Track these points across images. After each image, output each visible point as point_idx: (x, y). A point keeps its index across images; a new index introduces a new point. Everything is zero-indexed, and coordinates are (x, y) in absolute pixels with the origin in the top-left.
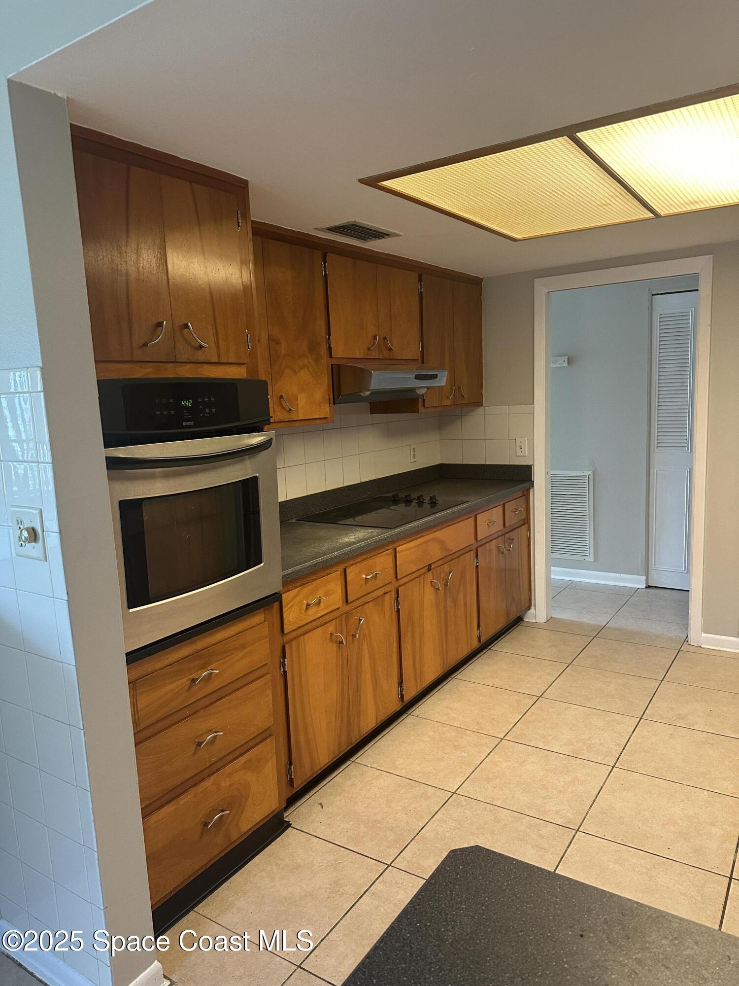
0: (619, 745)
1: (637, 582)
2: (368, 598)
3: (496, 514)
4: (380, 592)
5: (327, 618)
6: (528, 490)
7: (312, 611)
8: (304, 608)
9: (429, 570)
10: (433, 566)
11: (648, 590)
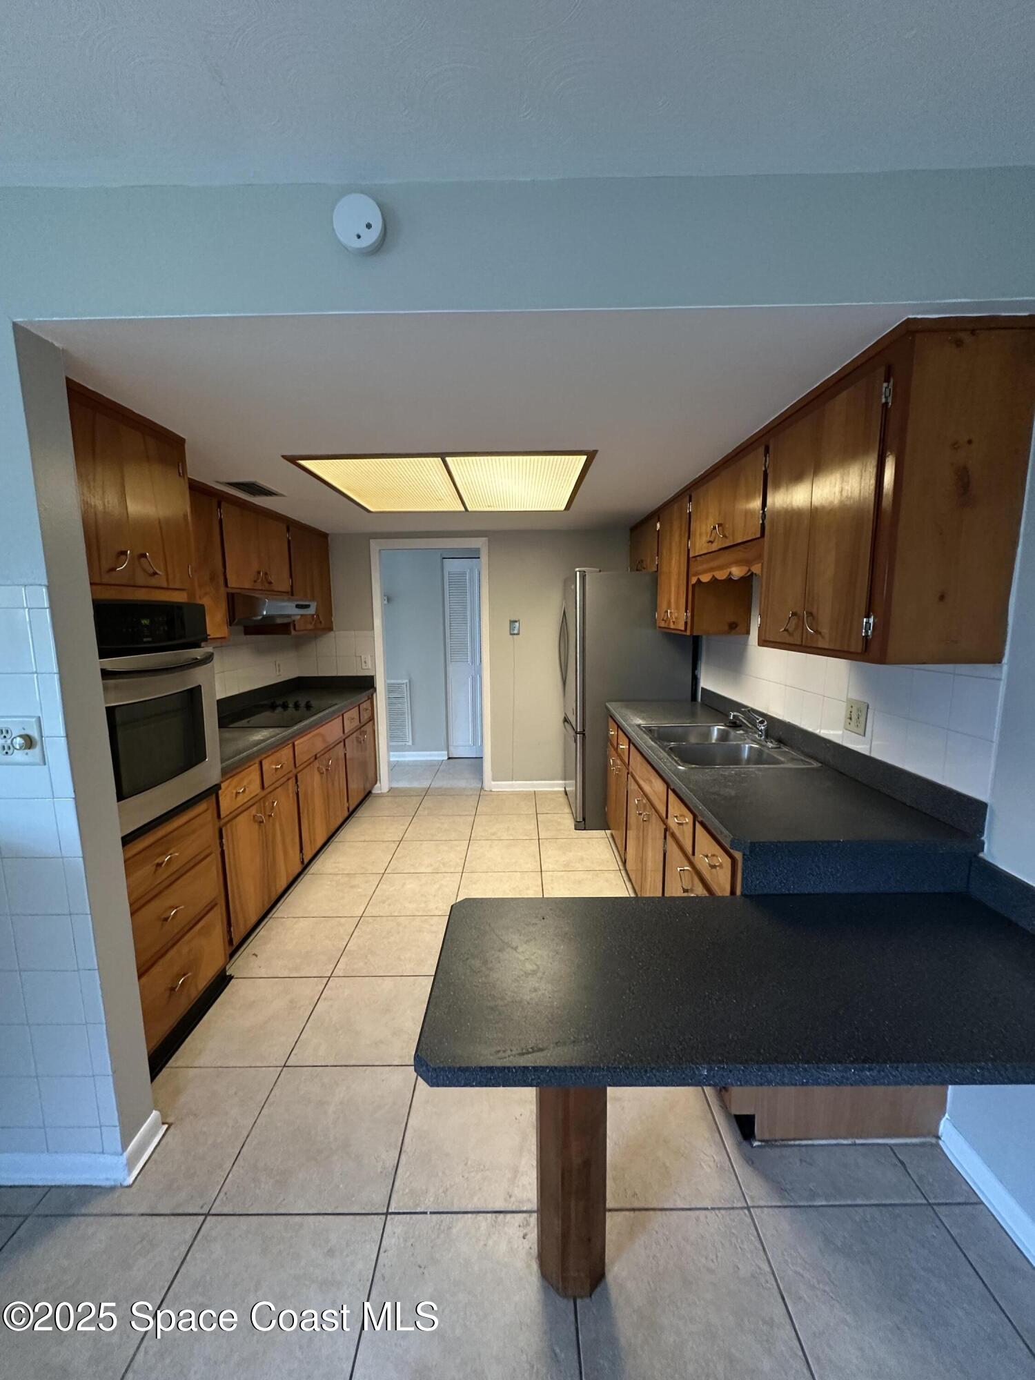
0: (462, 859)
1: (442, 756)
2: (277, 784)
3: (354, 713)
4: (285, 779)
5: (250, 803)
6: (372, 695)
7: (240, 797)
8: (234, 795)
9: (316, 759)
10: (318, 756)
11: (451, 760)
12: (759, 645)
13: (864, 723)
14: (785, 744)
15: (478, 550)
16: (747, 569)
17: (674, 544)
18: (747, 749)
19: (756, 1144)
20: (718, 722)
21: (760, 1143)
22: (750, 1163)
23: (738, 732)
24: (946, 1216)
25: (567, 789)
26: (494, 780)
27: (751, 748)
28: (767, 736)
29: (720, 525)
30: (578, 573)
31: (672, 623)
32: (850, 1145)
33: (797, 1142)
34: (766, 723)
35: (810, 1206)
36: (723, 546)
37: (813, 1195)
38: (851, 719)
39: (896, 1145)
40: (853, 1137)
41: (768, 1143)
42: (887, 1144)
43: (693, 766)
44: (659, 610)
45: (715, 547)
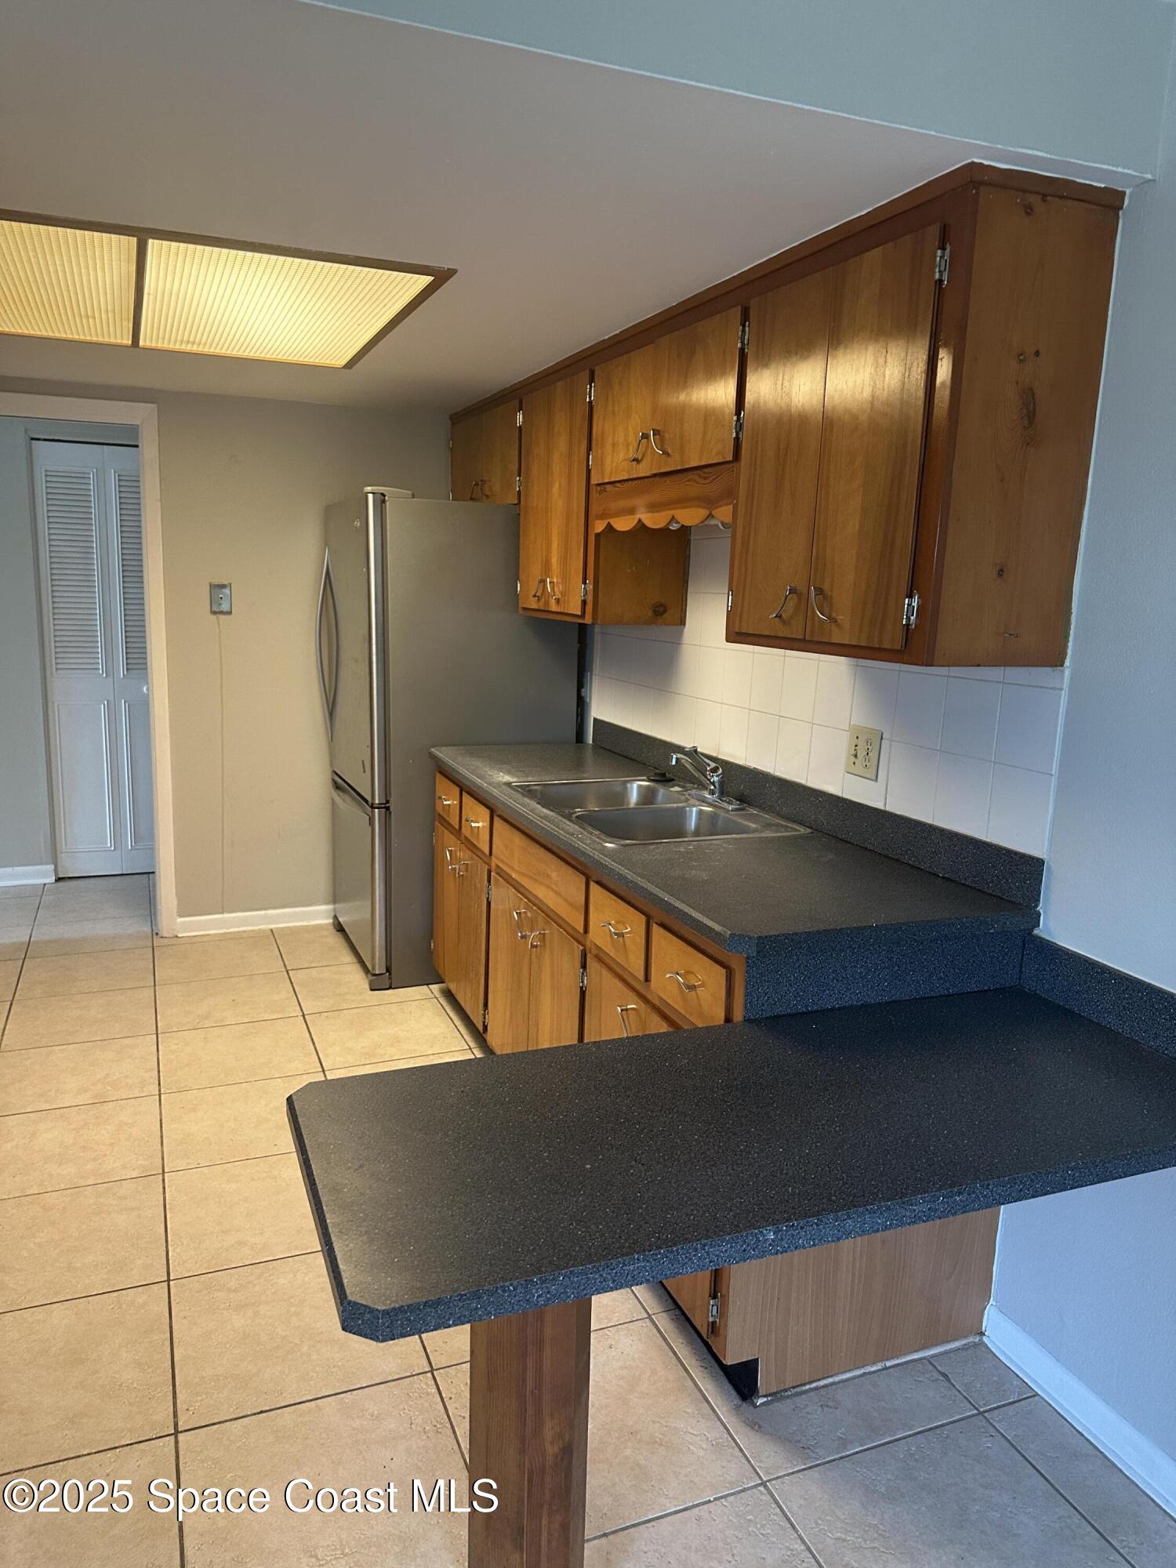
0: (151, 1068)
1: (40, 876)
11: (65, 883)
12: (728, 640)
13: (875, 763)
14: (750, 804)
15: (134, 430)
16: (708, 512)
17: (556, 456)
18: (694, 814)
19: (760, 1401)
20: (636, 774)
21: (765, 1399)
22: (756, 1427)
23: (672, 789)
24: (999, 1422)
25: (341, 919)
26: (181, 916)
27: (700, 812)
28: (722, 793)
29: (656, 432)
30: (370, 496)
31: (553, 602)
32: (879, 1370)
33: (814, 1385)
34: (720, 771)
35: (842, 1458)
36: (663, 470)
37: (844, 1443)
38: (856, 756)
39: (933, 1356)
40: (882, 1361)
41: (776, 1396)
42: (924, 1358)
43: (628, 842)
44: (522, 576)
45: (643, 470)
